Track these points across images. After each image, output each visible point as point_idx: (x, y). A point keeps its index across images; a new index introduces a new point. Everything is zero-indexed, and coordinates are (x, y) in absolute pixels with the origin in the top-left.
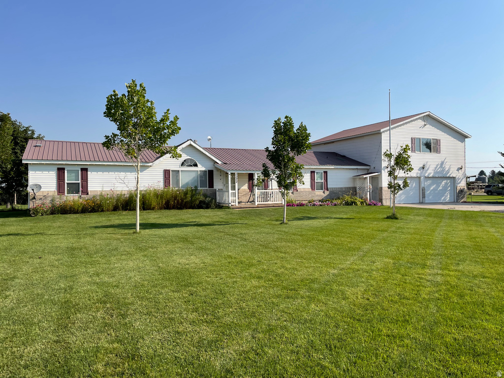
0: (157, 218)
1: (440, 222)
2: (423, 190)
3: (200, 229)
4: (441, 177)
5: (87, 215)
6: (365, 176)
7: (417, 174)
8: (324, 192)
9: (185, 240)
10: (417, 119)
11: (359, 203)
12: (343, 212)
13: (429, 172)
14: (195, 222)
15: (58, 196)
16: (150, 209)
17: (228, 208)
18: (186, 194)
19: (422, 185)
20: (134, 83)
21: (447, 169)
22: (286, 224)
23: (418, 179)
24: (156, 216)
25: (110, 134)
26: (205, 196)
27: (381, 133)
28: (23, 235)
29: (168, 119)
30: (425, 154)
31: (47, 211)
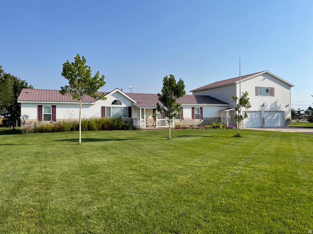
0: (95, 135)
1: (266, 139)
2: (263, 119)
3: (118, 142)
4: (275, 111)
5: (55, 133)
6: (226, 111)
7: (259, 109)
8: (200, 120)
9: (105, 148)
10: (259, 75)
11: (221, 127)
12: (209, 132)
13: (267, 108)
14: (116, 138)
15: (38, 122)
16: (92, 130)
17: (140, 129)
18: (114, 121)
19: (263, 116)
20: (78, 56)
21: (278, 106)
22: (170, 139)
23: (260, 112)
24: (95, 134)
25: (64, 86)
26: (126, 122)
27: (236, 84)
28: (13, 145)
29: (98, 77)
30: (264, 97)
31: (32, 131)
